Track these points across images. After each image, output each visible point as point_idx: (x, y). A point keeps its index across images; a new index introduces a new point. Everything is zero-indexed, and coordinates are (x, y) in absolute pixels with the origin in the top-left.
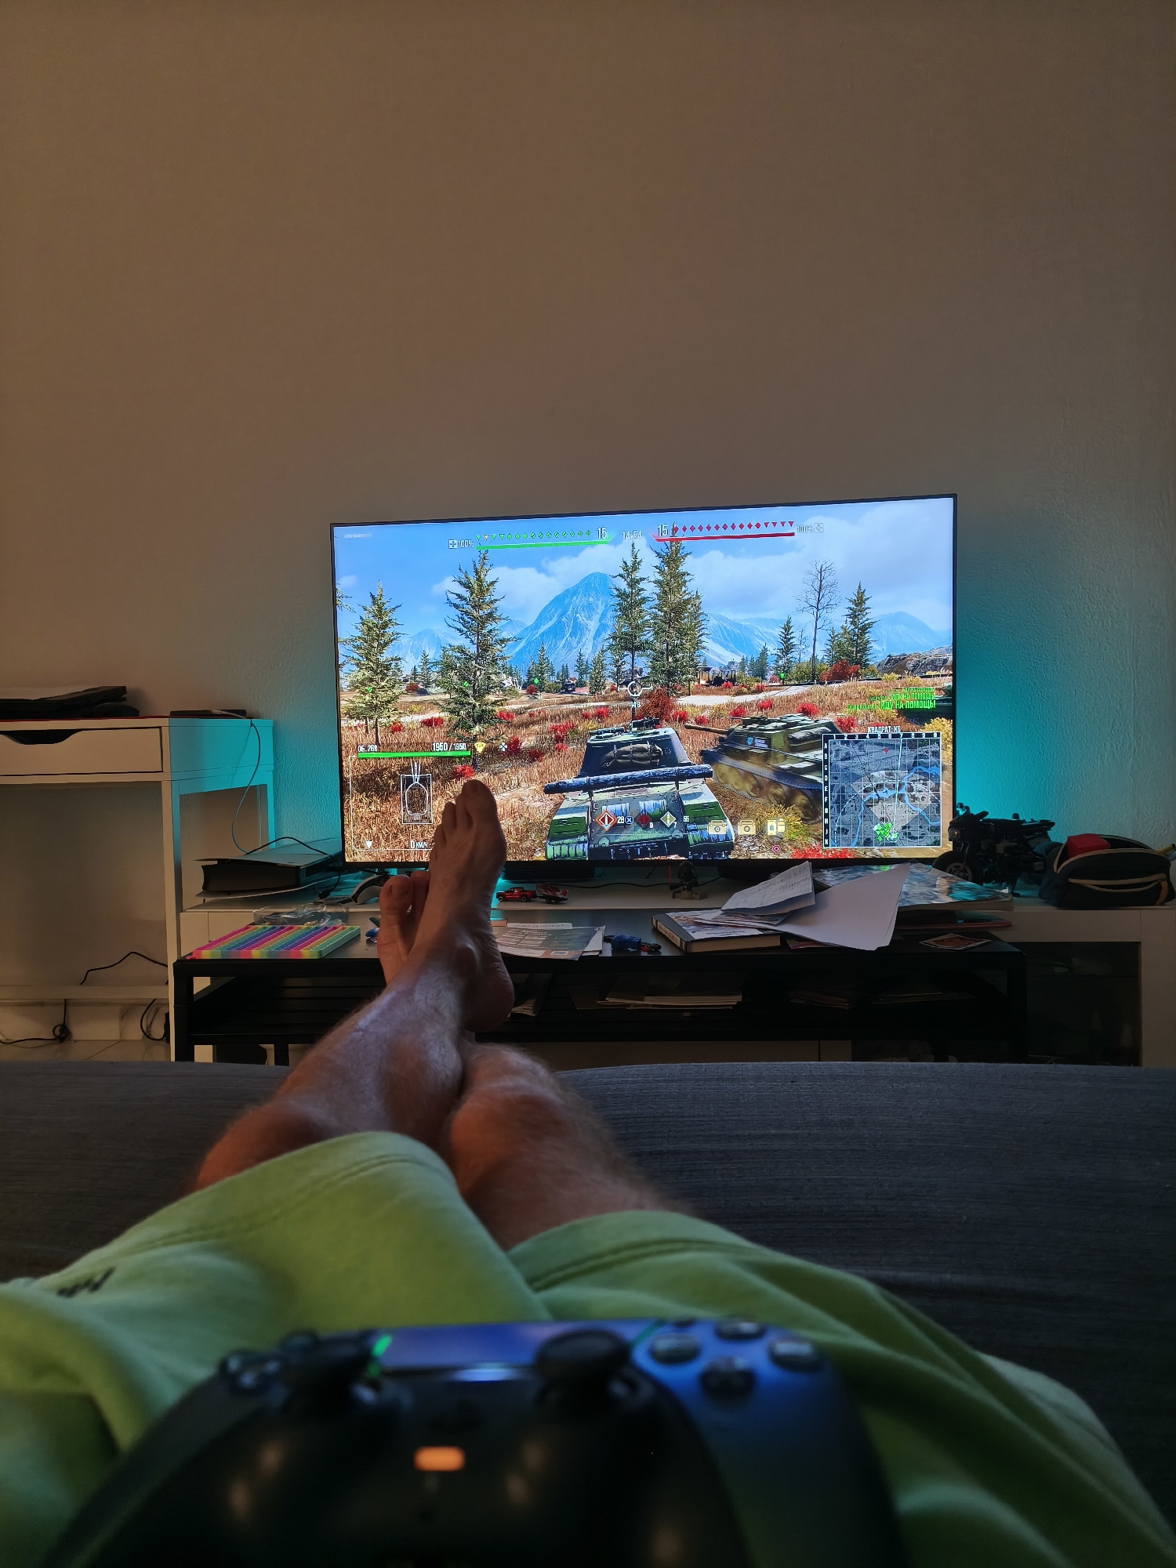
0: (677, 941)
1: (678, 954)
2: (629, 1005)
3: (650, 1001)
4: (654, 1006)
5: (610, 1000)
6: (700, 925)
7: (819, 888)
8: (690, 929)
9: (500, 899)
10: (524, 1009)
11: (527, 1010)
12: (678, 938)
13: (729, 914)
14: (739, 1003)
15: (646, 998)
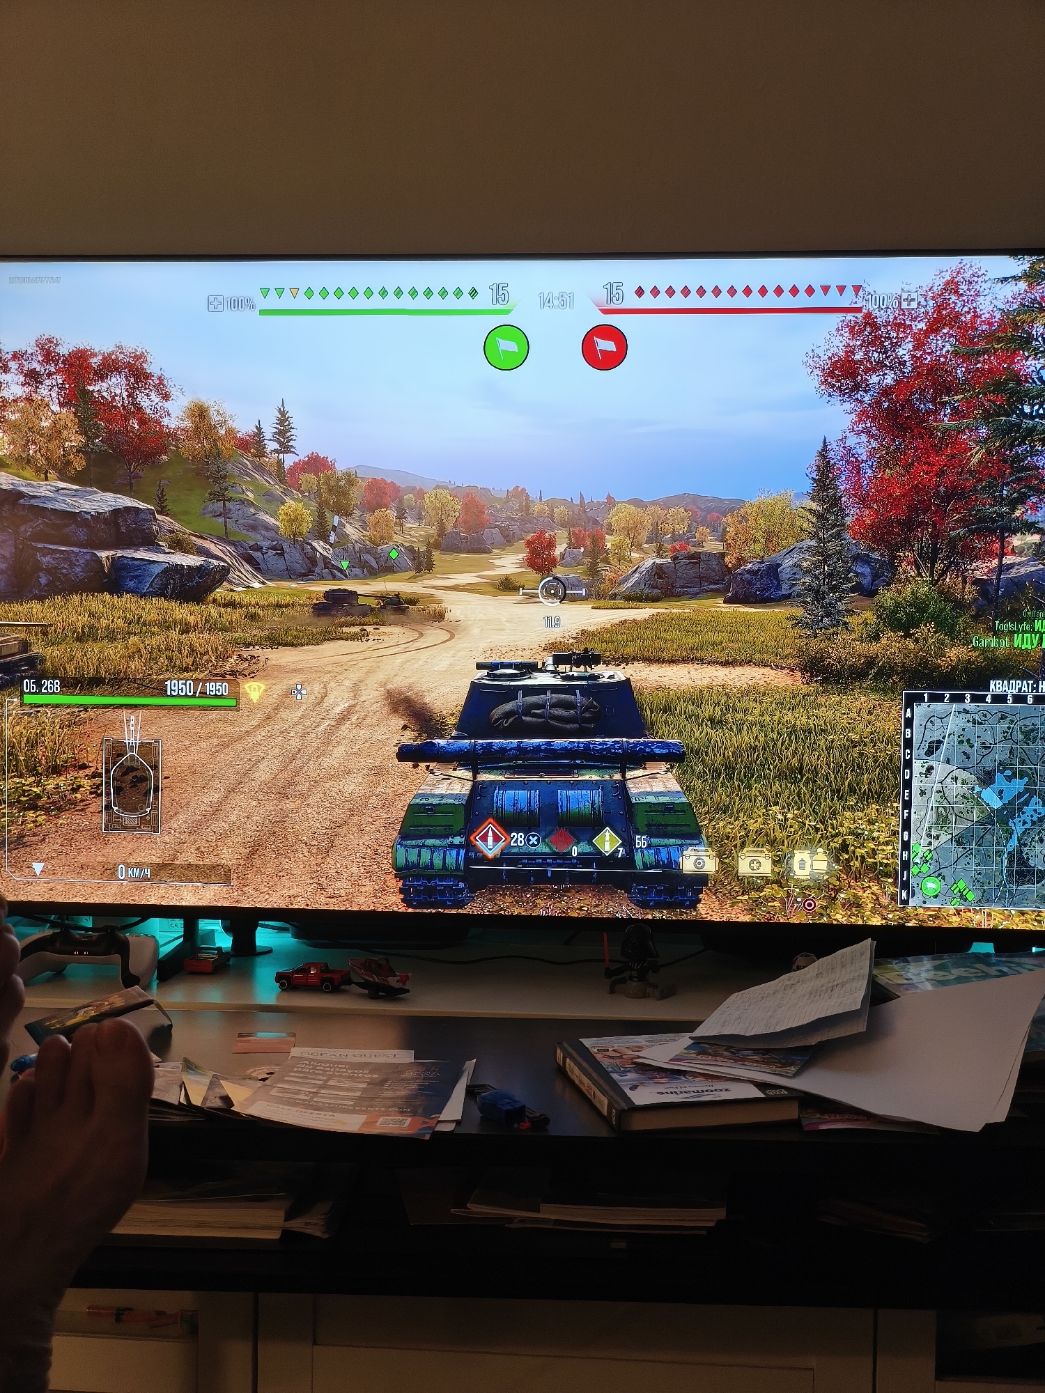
0: (603, 1102)
1: (603, 1132)
2: (510, 1219)
3: (550, 1213)
4: (557, 1222)
5: (475, 1208)
6: (649, 1071)
7: (878, 995)
8: (626, 1080)
9: (282, 985)
10: (307, 1224)
11: (312, 1225)
12: (606, 1102)
13: (705, 1046)
14: (719, 1222)
15: (543, 1207)
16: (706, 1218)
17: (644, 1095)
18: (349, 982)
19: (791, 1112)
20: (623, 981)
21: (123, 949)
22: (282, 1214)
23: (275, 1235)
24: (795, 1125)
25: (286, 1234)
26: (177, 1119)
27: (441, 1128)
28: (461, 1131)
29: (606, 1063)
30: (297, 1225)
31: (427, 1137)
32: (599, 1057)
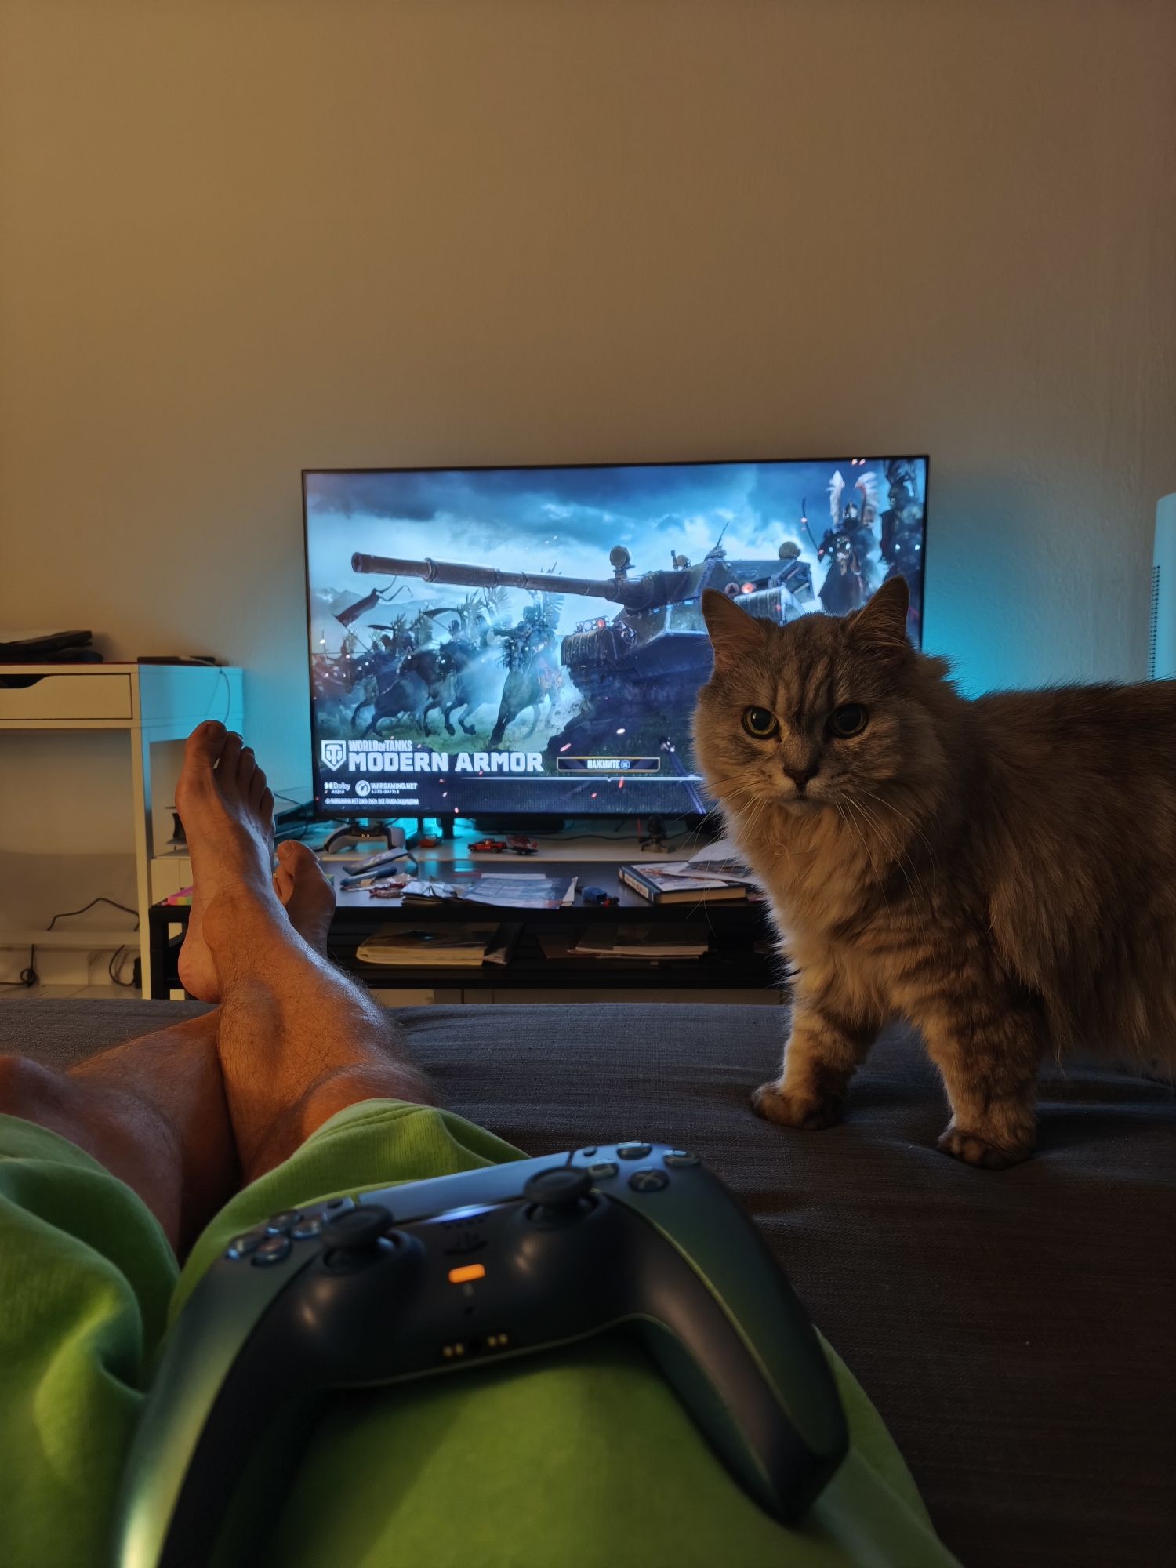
0: (645, 892)
1: (647, 904)
2: (598, 954)
4: (622, 955)
5: (579, 949)
6: (668, 877)
8: (657, 881)
9: (471, 850)
10: (496, 957)
11: (498, 958)
12: (647, 890)
13: (696, 866)
14: (705, 953)
15: (615, 948)
16: (699, 950)
17: (667, 886)
18: (506, 848)
19: (740, 894)
20: (648, 845)
21: (387, 833)
22: (482, 952)
23: (479, 963)
24: (745, 900)
25: (485, 963)
26: (431, 903)
27: (563, 905)
28: (574, 905)
29: (645, 875)
30: (491, 958)
31: (558, 908)
32: (642, 872)
